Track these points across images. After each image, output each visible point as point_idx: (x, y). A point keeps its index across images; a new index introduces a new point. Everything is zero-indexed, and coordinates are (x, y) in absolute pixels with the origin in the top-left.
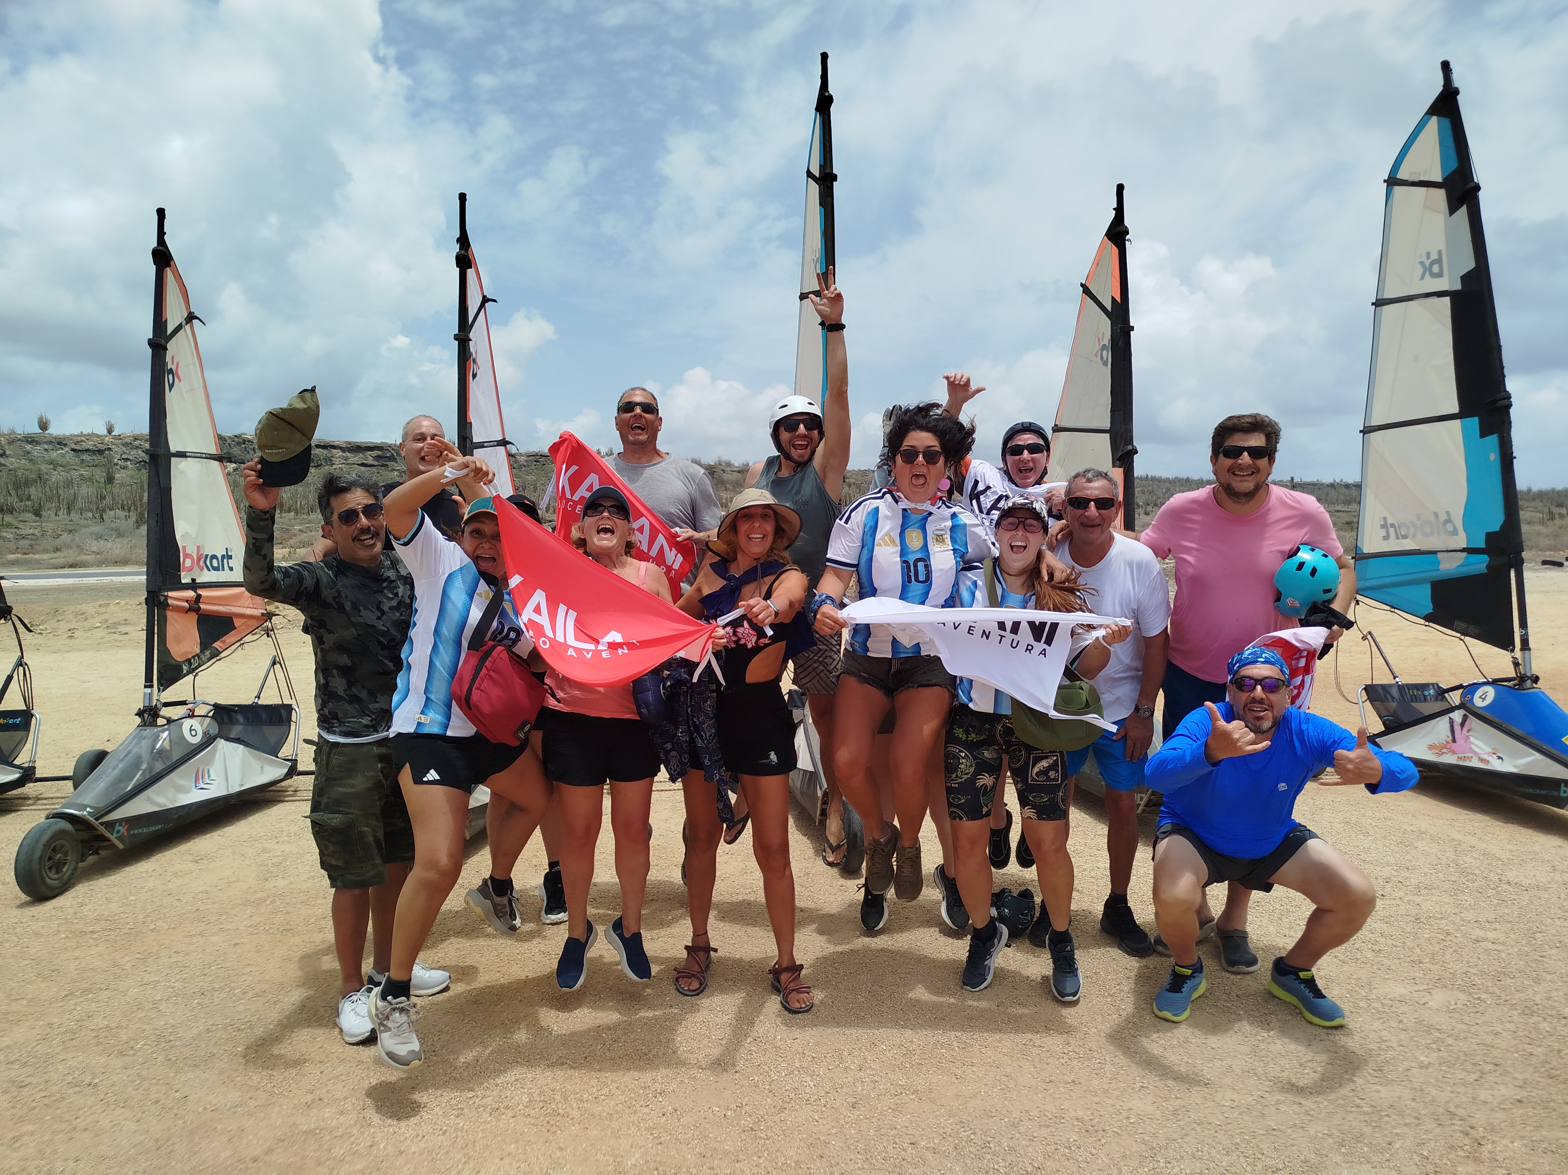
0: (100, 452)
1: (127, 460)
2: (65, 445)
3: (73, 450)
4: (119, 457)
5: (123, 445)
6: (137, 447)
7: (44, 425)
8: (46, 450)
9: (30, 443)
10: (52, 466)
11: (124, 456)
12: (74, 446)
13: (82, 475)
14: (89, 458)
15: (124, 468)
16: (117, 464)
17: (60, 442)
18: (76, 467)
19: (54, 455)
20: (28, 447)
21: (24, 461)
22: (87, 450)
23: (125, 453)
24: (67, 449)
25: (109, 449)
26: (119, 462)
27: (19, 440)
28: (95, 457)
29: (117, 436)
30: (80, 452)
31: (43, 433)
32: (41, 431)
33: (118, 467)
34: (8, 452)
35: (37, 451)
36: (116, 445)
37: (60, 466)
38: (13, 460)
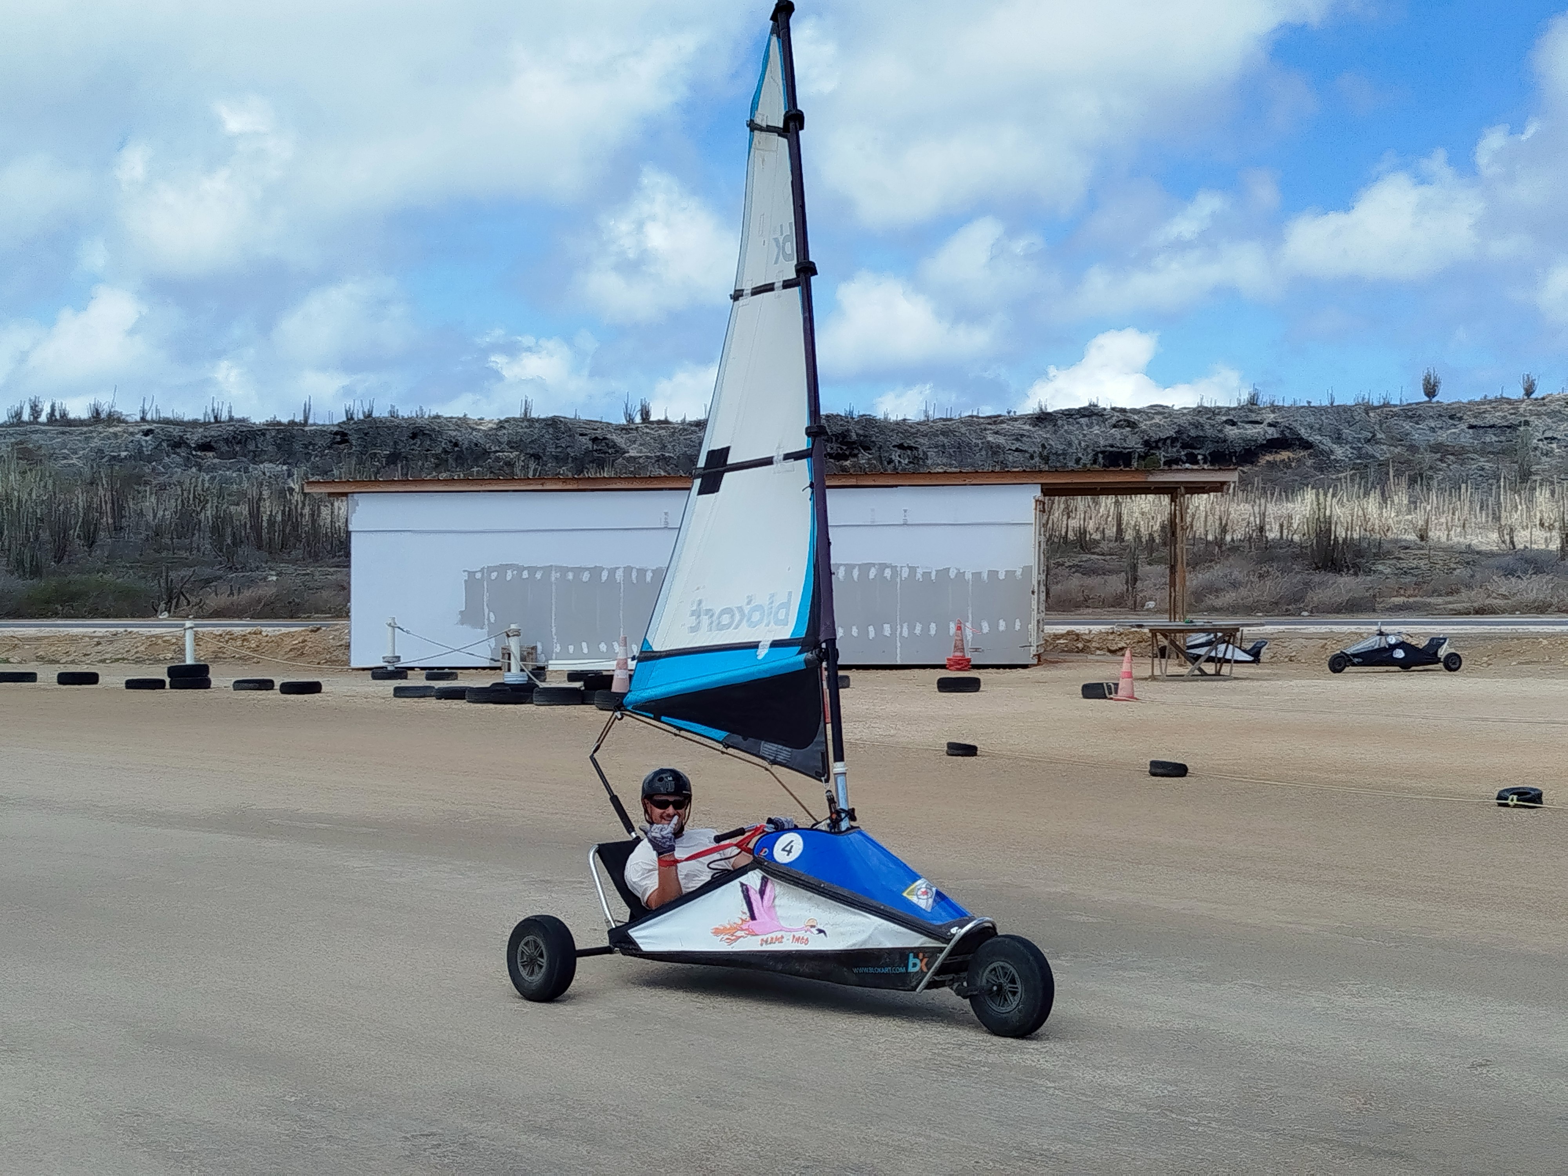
0: (1512, 427)
1: (1552, 440)
2: (1460, 419)
3: (1471, 427)
4: (1540, 436)
5: (1548, 414)
7: (1431, 390)
8: (1433, 430)
9: (1407, 418)
10: (1438, 456)
11: (1549, 434)
12: (1473, 421)
13: (1483, 469)
14: (1494, 438)
15: (1550, 453)
16: (1537, 448)
17: (1452, 415)
18: (1474, 456)
19: (1443, 436)
20: (1407, 426)
21: (1399, 449)
22: (1491, 427)
23: (1550, 429)
24: (1463, 426)
25: (1527, 423)
26: (1541, 444)
27: (1395, 415)
28: (1503, 438)
29: (1543, 399)
30: (1481, 431)
31: (1430, 402)
32: (1427, 399)
33: (1538, 453)
34: (1379, 436)
35: (1419, 434)
36: (1539, 415)
37: (1452, 454)
38: (1384, 447)
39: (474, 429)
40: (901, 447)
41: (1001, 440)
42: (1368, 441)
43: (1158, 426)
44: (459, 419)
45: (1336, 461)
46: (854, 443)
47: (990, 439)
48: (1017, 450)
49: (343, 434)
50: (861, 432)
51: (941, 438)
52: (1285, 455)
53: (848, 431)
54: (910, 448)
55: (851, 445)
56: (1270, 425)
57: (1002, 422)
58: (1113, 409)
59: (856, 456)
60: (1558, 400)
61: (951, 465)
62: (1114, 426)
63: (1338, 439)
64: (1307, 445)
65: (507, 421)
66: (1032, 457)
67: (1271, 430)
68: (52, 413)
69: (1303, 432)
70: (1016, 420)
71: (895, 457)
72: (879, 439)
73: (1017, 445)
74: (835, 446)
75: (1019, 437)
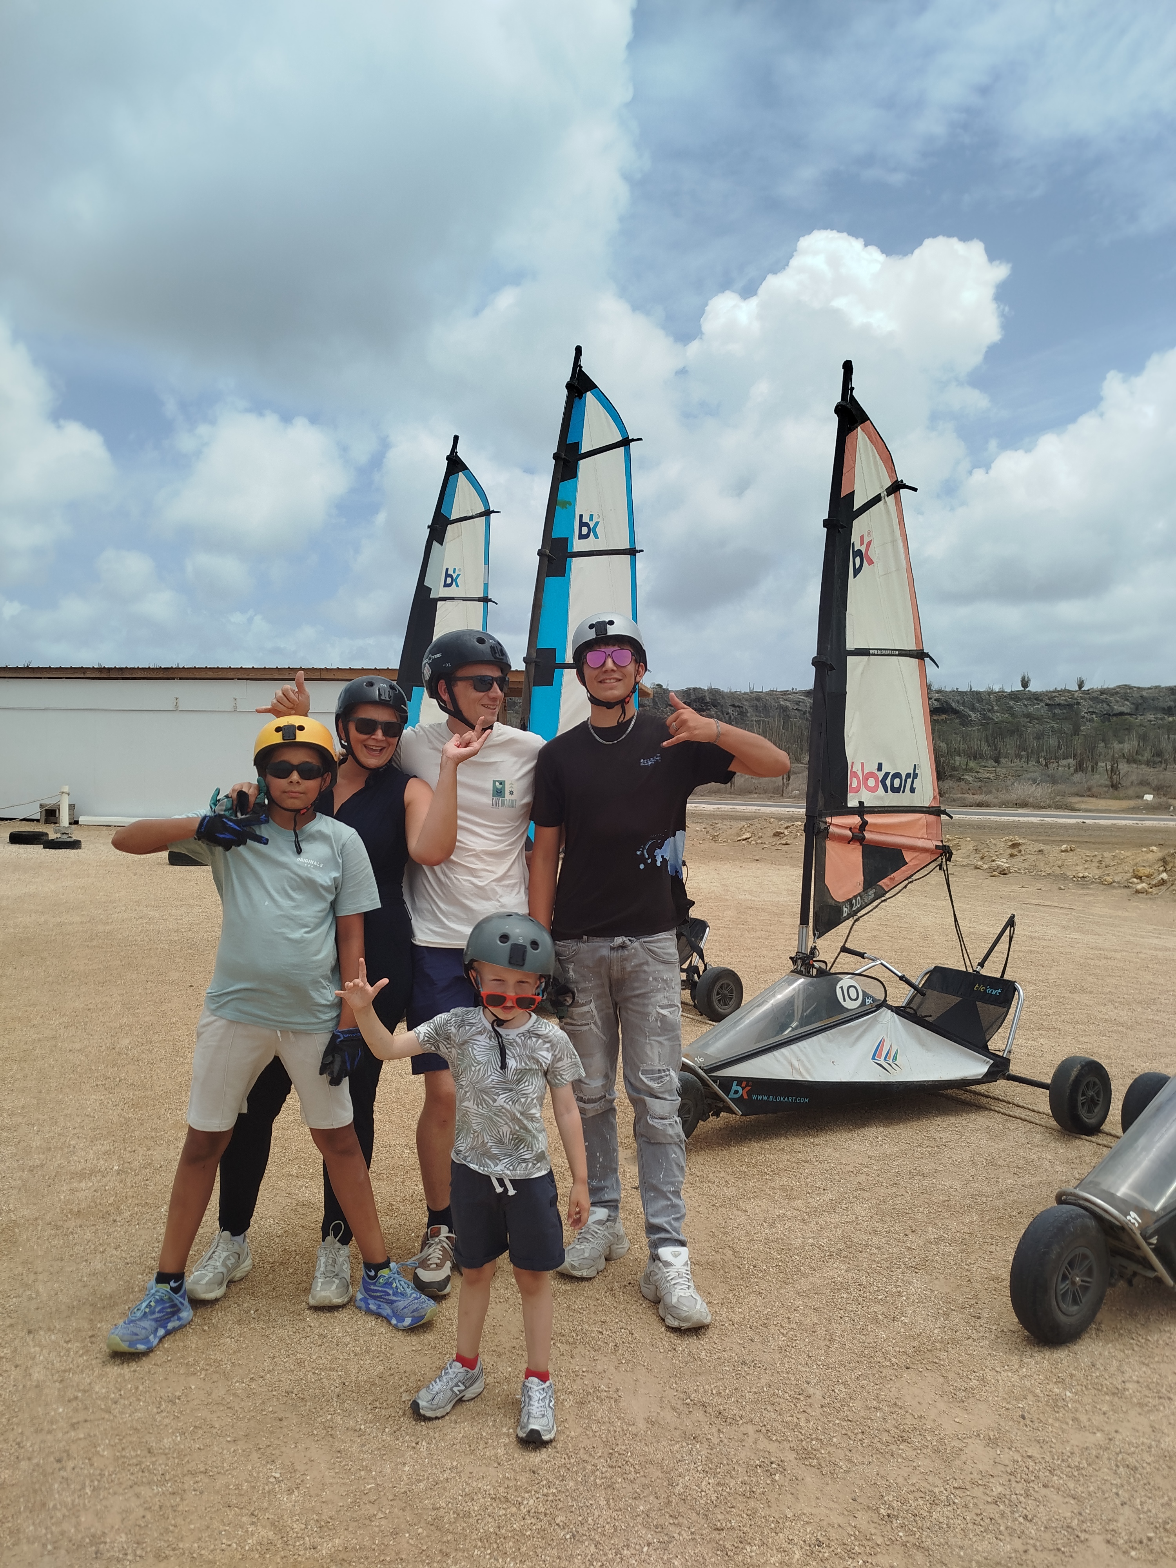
0: (1070, 706)
1: (1092, 713)
2: (1041, 700)
3: (1047, 705)
4: (1086, 711)
5: (1090, 699)
6: (1103, 701)
7: (1025, 683)
8: (1026, 706)
9: (1011, 699)
10: (1028, 720)
11: (1091, 710)
12: (1048, 701)
13: (1053, 727)
14: (1060, 711)
15: (1091, 720)
16: (1084, 717)
17: (1037, 697)
18: (1048, 720)
19: (1031, 709)
20: (1011, 703)
21: (1007, 715)
22: (1059, 704)
23: (1092, 707)
24: (1042, 704)
25: (1078, 703)
26: (1086, 715)
27: (1005, 697)
28: (1065, 711)
29: (1088, 690)
30: (1053, 707)
31: (1024, 690)
32: (1023, 689)
33: (1085, 720)
34: (996, 708)
35: (1018, 707)
36: (1085, 699)
37: (1036, 719)
38: (999, 714)
40: (733, 706)
41: (788, 704)
42: (989, 711)
45: (971, 720)
46: (708, 703)
47: (782, 703)
48: (796, 709)
50: (712, 697)
51: (755, 702)
52: (943, 717)
53: (705, 696)
54: (739, 707)
55: (706, 704)
56: (936, 700)
57: (789, 694)
59: (709, 710)
60: (1096, 691)
61: (760, 716)
63: (973, 709)
64: (956, 712)
66: (804, 713)
67: (936, 703)
69: (953, 704)
70: (796, 693)
71: (730, 711)
72: (722, 702)
73: (797, 707)
74: (698, 704)
75: (797, 703)
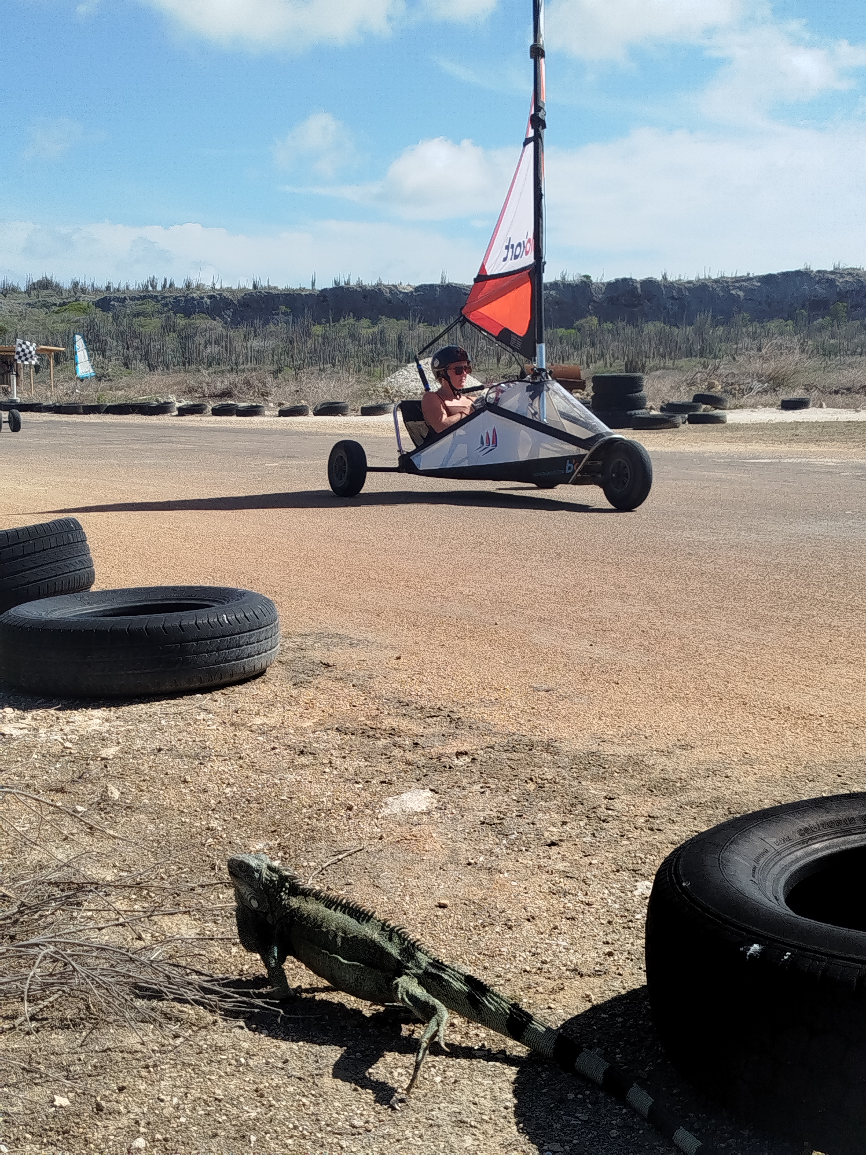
39: (401, 292)
43: (847, 282)
44: (393, 286)
49: (325, 297)
58: (819, 271)
62: (818, 283)
65: (421, 286)
68: (164, 286)
